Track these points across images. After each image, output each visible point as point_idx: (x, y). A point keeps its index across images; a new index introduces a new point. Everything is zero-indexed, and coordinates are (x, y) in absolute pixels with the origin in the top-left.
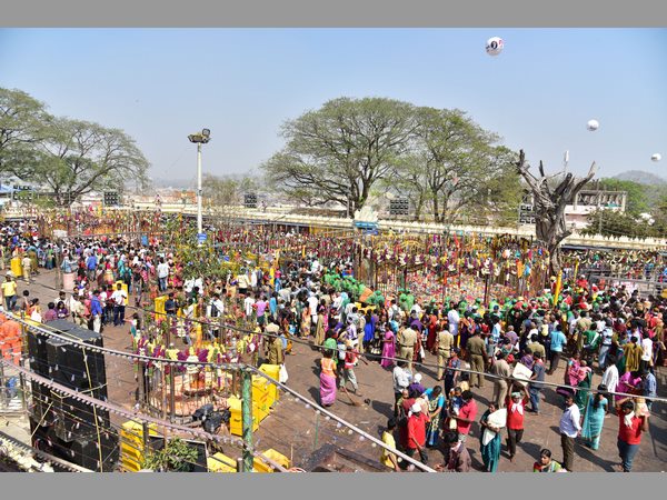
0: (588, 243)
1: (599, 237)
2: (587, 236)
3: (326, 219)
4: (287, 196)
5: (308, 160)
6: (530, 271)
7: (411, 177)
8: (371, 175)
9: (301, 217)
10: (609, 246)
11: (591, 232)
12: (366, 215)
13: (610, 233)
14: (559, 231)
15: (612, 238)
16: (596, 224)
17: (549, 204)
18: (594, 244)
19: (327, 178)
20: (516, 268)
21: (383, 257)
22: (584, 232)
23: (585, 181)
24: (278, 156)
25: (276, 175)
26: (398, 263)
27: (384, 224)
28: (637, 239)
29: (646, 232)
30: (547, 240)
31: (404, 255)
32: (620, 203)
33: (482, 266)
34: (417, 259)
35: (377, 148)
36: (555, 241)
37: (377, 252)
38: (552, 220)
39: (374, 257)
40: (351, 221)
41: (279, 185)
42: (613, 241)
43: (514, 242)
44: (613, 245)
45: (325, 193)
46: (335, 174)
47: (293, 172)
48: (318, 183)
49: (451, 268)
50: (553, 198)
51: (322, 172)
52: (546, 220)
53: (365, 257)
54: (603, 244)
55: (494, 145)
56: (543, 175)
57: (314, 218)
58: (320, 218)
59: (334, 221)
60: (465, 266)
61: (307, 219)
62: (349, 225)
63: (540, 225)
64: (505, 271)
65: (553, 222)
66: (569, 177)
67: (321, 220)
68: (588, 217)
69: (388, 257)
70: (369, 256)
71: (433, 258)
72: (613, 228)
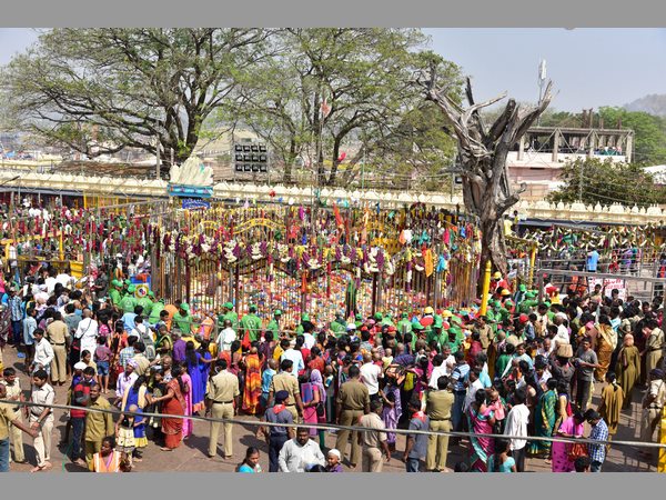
0: (562, 216)
1: (578, 206)
2: (561, 205)
3: (117, 181)
4: (43, 139)
5: (82, 70)
6: (445, 265)
7: (271, 104)
8: (202, 99)
9: (69, 178)
10: (596, 220)
11: (566, 197)
12: (192, 173)
13: (597, 199)
14: (499, 196)
15: (598, 206)
16: (575, 185)
17: (481, 151)
18: (572, 218)
19: (119, 106)
20: (421, 261)
21: (197, 250)
22: (556, 198)
23: (537, 113)
24: (22, 62)
25: (20, 99)
26: (223, 258)
27: (224, 190)
28: (635, 208)
29: (650, 196)
30: (480, 212)
31: (232, 244)
32: (624, 149)
33: (366, 259)
34: (256, 250)
35: (212, 51)
36: (493, 213)
37: (187, 239)
38: (488, 180)
39: (180, 248)
40: (165, 184)
41: (28, 118)
42: (601, 213)
43: (430, 217)
44: (601, 219)
45: (117, 132)
46: (134, 98)
47: (55, 94)
48: (101, 114)
49: (313, 264)
50: (487, 141)
51: (108, 94)
52: (478, 178)
53: (167, 249)
54: (585, 218)
55: (414, 49)
56: (472, 103)
57: (94, 180)
58: (106, 180)
59: (133, 184)
60: (338, 260)
61: (81, 182)
62: (162, 192)
63: (469, 188)
64: (403, 267)
65: (489, 183)
66: (511, 106)
67: (108, 183)
68: (563, 172)
69: (205, 248)
70: (172, 248)
71: (283, 248)
72: (599, 190)
